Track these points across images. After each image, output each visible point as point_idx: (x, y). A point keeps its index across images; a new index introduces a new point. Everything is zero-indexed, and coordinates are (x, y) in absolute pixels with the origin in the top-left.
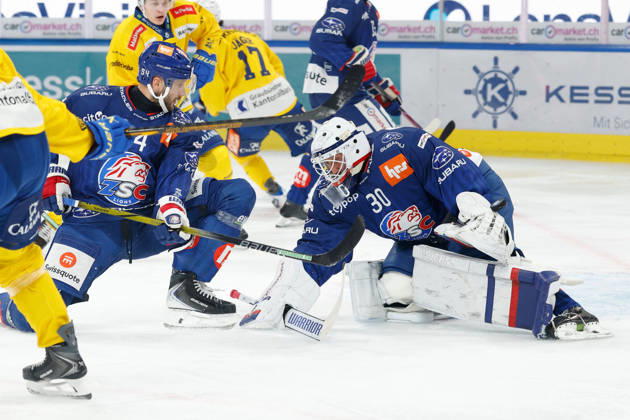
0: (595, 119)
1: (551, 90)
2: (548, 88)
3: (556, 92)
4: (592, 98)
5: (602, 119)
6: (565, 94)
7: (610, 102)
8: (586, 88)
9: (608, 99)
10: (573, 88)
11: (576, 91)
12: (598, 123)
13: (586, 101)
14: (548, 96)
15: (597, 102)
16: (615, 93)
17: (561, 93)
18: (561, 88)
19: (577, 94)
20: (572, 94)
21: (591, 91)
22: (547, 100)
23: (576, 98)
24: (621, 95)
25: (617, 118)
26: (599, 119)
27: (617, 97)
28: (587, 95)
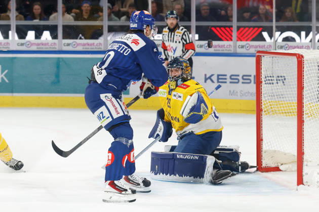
0: (230, 91)
1: (208, 76)
2: (206, 75)
3: (210, 78)
4: (229, 80)
5: (234, 91)
6: (215, 78)
7: (238, 83)
8: (225, 75)
9: (237, 81)
10: (218, 75)
11: (220, 77)
12: (232, 93)
13: (225, 82)
14: (206, 80)
15: (231, 82)
16: (240, 78)
17: (212, 78)
18: (212, 75)
19: (221, 78)
20: (218, 79)
21: (228, 77)
22: (205, 82)
23: (220, 80)
24: (243, 79)
25: (241, 91)
26: (232, 92)
27: (241, 80)
28: (226, 79)
